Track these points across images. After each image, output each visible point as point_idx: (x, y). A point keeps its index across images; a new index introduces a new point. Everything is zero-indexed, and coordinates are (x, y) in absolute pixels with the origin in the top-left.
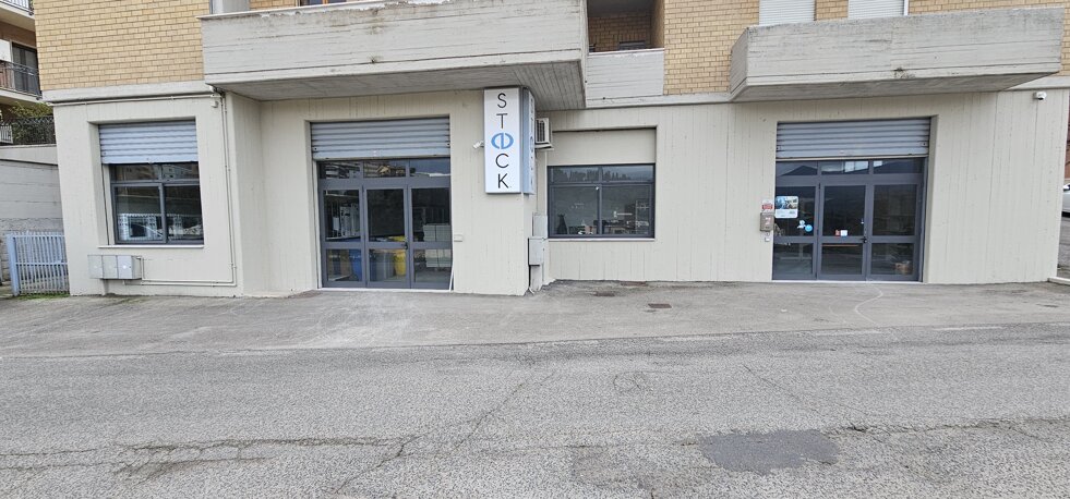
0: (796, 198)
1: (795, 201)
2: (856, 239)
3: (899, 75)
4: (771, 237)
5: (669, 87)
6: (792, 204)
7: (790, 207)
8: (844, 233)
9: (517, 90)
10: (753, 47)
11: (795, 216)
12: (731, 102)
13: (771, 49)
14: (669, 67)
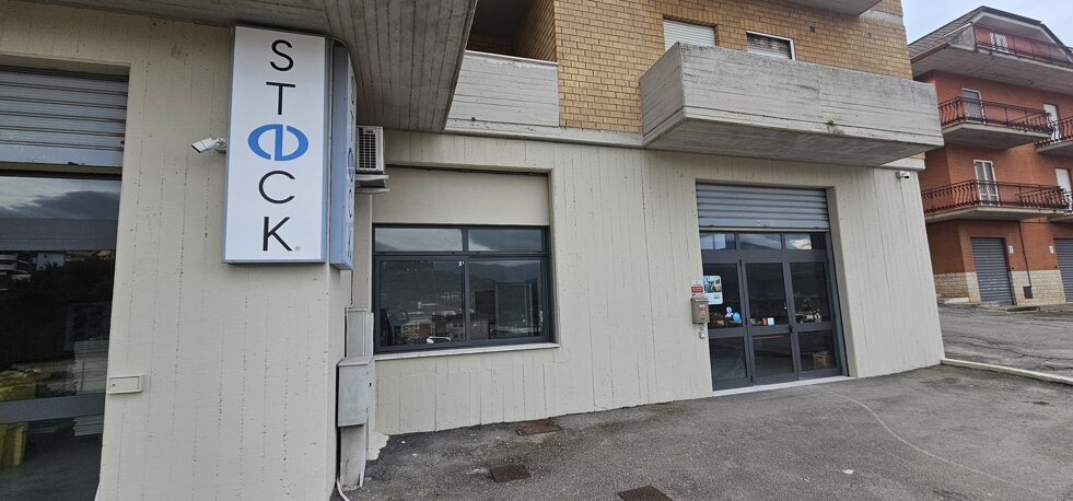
0: (718, 278)
1: (718, 282)
2: (783, 329)
3: (832, 130)
4: (705, 333)
5: (567, 116)
6: (715, 285)
7: (714, 290)
8: (771, 321)
9: (322, 40)
10: (687, 68)
11: (720, 301)
12: (644, 148)
13: (707, 75)
14: (566, 90)
